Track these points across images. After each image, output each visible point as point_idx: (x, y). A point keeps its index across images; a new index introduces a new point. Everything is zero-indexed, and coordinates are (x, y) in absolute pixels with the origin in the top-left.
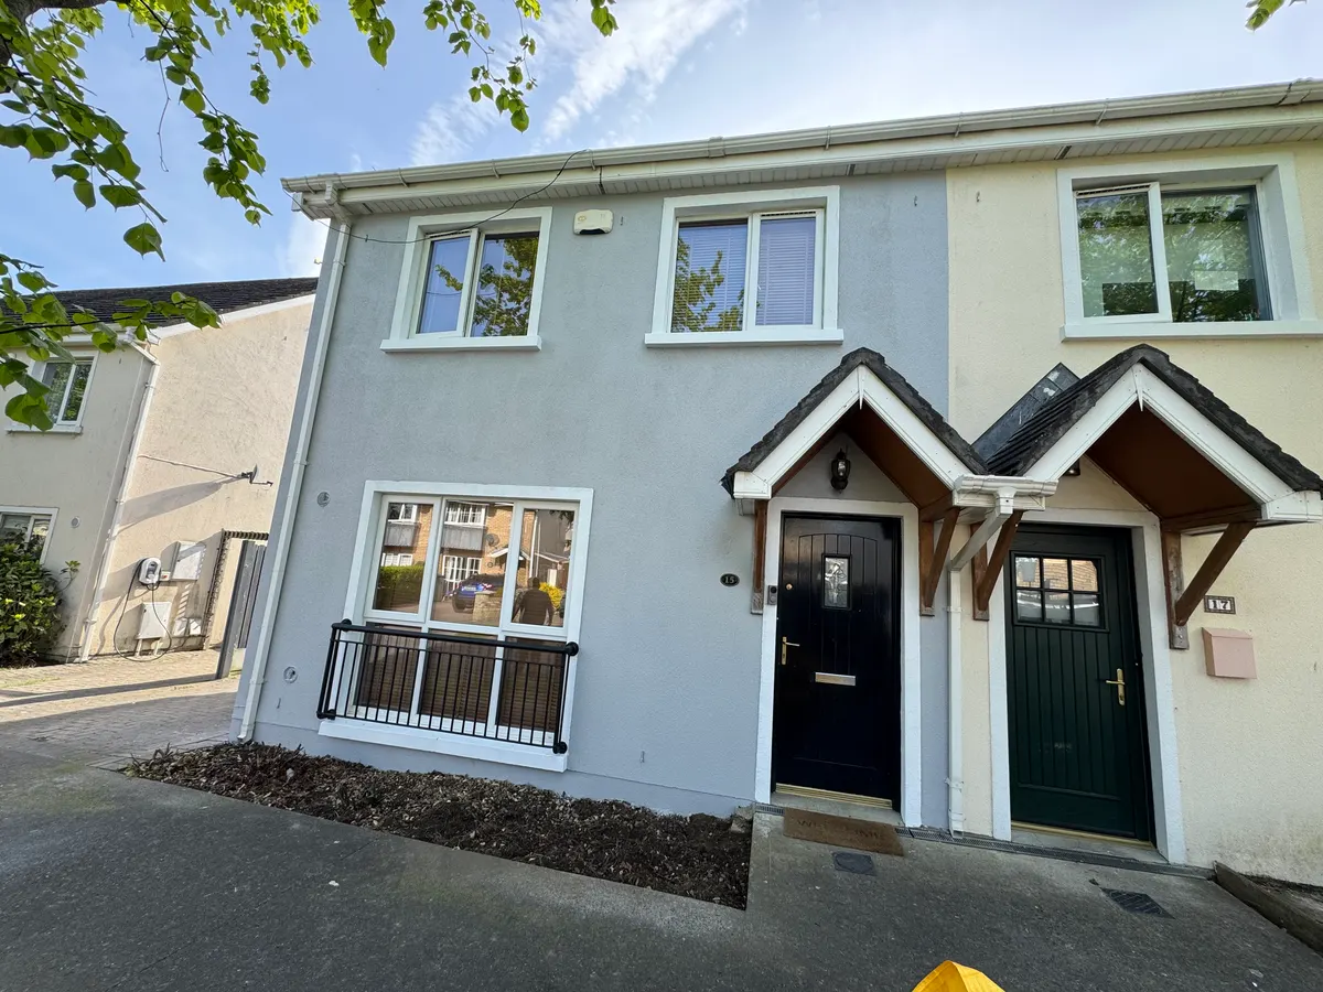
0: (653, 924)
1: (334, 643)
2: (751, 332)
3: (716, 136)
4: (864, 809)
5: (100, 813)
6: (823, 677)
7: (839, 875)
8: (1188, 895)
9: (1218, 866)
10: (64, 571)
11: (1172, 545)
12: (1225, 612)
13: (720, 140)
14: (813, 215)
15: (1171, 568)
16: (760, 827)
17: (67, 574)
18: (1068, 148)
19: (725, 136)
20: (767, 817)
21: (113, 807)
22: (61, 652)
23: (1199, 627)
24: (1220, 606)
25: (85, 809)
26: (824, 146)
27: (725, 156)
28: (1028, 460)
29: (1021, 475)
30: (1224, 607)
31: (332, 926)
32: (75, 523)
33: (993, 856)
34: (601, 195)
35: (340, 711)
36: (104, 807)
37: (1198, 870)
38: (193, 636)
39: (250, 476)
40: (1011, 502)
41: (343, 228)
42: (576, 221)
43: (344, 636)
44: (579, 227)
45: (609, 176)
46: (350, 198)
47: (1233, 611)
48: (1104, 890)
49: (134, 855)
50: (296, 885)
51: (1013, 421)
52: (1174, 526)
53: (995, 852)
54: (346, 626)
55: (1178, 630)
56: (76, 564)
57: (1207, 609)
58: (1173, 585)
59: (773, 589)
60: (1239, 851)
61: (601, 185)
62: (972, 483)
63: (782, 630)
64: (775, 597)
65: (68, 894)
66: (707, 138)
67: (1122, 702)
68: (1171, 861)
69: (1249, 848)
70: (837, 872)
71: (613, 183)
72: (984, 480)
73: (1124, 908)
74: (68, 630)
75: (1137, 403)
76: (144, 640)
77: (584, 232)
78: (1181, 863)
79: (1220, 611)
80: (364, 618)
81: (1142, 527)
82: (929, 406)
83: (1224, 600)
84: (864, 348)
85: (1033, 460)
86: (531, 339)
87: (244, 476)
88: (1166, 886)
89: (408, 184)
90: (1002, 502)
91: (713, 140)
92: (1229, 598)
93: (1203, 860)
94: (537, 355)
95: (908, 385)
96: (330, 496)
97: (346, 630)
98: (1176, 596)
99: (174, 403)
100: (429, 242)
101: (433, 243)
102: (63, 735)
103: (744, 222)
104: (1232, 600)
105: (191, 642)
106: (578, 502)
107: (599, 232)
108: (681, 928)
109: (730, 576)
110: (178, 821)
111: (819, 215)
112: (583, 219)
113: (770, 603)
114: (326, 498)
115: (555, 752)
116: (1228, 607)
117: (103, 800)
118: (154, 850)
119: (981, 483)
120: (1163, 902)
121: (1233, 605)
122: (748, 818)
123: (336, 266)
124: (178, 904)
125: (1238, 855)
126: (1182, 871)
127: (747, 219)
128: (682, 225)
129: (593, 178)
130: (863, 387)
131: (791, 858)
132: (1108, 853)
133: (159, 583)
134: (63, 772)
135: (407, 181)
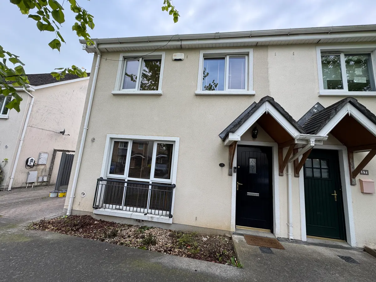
0: (215, 274)
1: (98, 184)
2: (227, 91)
3: (217, 32)
4: (263, 233)
5: (25, 242)
6: (249, 194)
7: (263, 255)
8: (361, 256)
9: (366, 247)
10: (3, 162)
11: (351, 155)
12: (365, 174)
13: (218, 33)
14: (244, 57)
15: (351, 162)
16: (235, 240)
17: (4, 163)
18: (320, 40)
19: (220, 32)
20: (236, 236)
21: (29, 240)
22: (2, 187)
23: (358, 179)
24: (364, 172)
25: (19, 241)
26: (250, 36)
27: (220, 38)
28: (318, 130)
29: (316, 134)
30: (365, 173)
31: (113, 280)
32: (6, 147)
33: (303, 246)
34: (181, 49)
35: (100, 206)
36: (26, 240)
37: (360, 248)
38: (45, 182)
39: (63, 133)
40: (314, 142)
41: (99, 56)
42: (173, 56)
43: (100, 183)
44: (174, 58)
45: (184, 43)
46: (102, 47)
47: (368, 174)
48: (338, 256)
49: (39, 257)
50: (97, 265)
51: (305, 119)
52: (352, 150)
53: (303, 245)
54: (101, 179)
55: (353, 180)
56: (7, 160)
57: (361, 174)
58: (352, 167)
59: (235, 168)
60: (371, 243)
61: (181, 46)
62: (303, 136)
63: (238, 180)
64: (236, 170)
65: (19, 272)
66: (215, 32)
67: (336, 200)
68: (352, 246)
69: (373, 241)
70: (262, 253)
71: (185, 45)
72: (306, 136)
73: (346, 261)
74: (4, 181)
75: (348, 114)
76: (29, 183)
77: (176, 60)
78: (355, 246)
79: (364, 174)
80: (106, 176)
81: (342, 150)
82: (288, 113)
83: (365, 171)
84: (268, 96)
85: (319, 130)
86: (159, 91)
87: (61, 132)
88: (354, 254)
89: (120, 43)
90: (311, 142)
91: (216, 33)
92: (367, 170)
93: (361, 246)
94: (162, 97)
95: (281, 107)
96: (96, 139)
97: (101, 181)
98: (352, 170)
99: (39, 110)
100: (126, 61)
101: (127, 61)
102: (7, 215)
103: (224, 58)
104: (368, 171)
105: (44, 184)
106: (175, 141)
107: (180, 60)
108: (224, 275)
109: (222, 164)
110: (52, 244)
111: (246, 57)
112: (175, 56)
113: (234, 172)
114: (94, 139)
115: (170, 217)
116: (367, 173)
117: (26, 237)
118: (46, 255)
119: (305, 137)
120: (356, 259)
121: (368, 172)
122: (230, 236)
123: (96, 68)
124: (59, 274)
125: (370, 244)
126: (356, 249)
127: (225, 58)
128: (205, 59)
129: (179, 43)
130: (267, 108)
131: (248, 250)
132: (334, 244)
133: (34, 165)
134: (9, 228)
135: (120, 42)
